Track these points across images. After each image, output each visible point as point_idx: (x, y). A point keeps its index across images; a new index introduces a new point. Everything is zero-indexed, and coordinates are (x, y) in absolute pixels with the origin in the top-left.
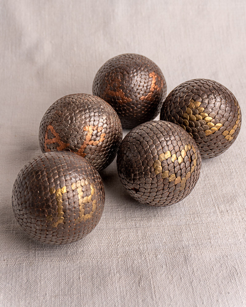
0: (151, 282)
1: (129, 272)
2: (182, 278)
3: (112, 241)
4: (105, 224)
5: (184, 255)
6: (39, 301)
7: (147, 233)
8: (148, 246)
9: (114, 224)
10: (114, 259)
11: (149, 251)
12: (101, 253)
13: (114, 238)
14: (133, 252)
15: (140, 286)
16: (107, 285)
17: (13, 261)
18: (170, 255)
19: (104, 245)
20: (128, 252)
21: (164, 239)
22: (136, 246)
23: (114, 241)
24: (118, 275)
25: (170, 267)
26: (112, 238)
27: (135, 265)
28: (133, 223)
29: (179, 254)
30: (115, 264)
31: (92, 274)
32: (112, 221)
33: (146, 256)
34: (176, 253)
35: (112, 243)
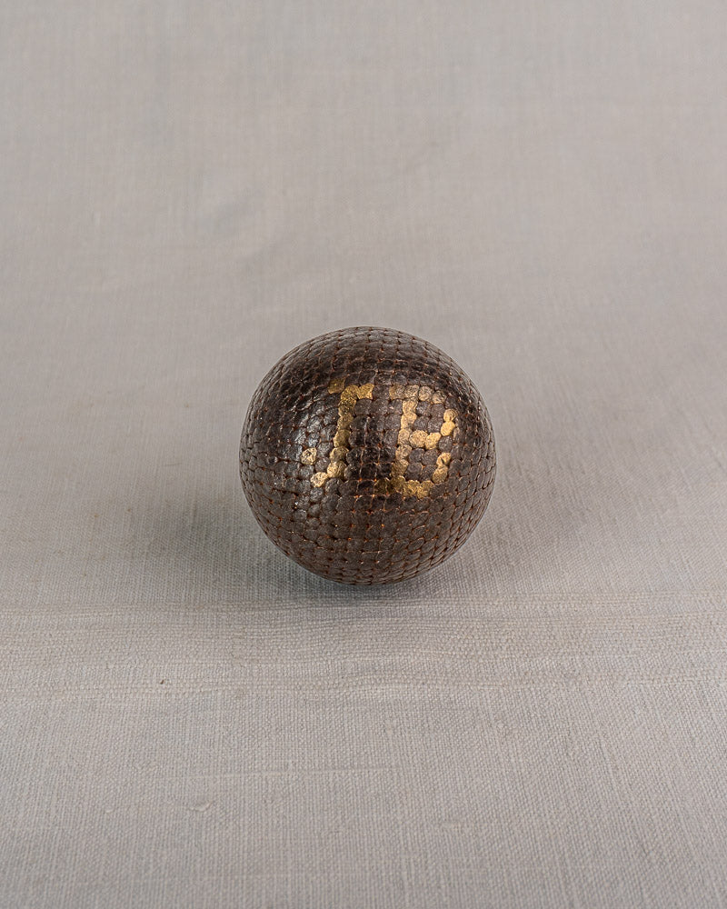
0: (603, 746)
1: (533, 720)
3: (478, 645)
5: (696, 683)
6: (267, 783)
7: (581, 630)
8: (586, 660)
9: (481, 606)
10: (486, 688)
11: (590, 671)
12: (446, 673)
13: (482, 638)
14: (541, 673)
15: (571, 754)
16: (469, 747)
17: (187, 685)
18: (656, 681)
19: (454, 653)
20: (526, 674)
21: (634, 645)
22: (550, 658)
23: (484, 645)
24: (501, 726)
25: (657, 712)
26: (476, 637)
27: (551, 704)
28: (536, 605)
29: (681, 680)
30: (489, 701)
31: (422, 721)
32: (475, 599)
33: (581, 683)
34: (672, 679)
35: (477, 651)
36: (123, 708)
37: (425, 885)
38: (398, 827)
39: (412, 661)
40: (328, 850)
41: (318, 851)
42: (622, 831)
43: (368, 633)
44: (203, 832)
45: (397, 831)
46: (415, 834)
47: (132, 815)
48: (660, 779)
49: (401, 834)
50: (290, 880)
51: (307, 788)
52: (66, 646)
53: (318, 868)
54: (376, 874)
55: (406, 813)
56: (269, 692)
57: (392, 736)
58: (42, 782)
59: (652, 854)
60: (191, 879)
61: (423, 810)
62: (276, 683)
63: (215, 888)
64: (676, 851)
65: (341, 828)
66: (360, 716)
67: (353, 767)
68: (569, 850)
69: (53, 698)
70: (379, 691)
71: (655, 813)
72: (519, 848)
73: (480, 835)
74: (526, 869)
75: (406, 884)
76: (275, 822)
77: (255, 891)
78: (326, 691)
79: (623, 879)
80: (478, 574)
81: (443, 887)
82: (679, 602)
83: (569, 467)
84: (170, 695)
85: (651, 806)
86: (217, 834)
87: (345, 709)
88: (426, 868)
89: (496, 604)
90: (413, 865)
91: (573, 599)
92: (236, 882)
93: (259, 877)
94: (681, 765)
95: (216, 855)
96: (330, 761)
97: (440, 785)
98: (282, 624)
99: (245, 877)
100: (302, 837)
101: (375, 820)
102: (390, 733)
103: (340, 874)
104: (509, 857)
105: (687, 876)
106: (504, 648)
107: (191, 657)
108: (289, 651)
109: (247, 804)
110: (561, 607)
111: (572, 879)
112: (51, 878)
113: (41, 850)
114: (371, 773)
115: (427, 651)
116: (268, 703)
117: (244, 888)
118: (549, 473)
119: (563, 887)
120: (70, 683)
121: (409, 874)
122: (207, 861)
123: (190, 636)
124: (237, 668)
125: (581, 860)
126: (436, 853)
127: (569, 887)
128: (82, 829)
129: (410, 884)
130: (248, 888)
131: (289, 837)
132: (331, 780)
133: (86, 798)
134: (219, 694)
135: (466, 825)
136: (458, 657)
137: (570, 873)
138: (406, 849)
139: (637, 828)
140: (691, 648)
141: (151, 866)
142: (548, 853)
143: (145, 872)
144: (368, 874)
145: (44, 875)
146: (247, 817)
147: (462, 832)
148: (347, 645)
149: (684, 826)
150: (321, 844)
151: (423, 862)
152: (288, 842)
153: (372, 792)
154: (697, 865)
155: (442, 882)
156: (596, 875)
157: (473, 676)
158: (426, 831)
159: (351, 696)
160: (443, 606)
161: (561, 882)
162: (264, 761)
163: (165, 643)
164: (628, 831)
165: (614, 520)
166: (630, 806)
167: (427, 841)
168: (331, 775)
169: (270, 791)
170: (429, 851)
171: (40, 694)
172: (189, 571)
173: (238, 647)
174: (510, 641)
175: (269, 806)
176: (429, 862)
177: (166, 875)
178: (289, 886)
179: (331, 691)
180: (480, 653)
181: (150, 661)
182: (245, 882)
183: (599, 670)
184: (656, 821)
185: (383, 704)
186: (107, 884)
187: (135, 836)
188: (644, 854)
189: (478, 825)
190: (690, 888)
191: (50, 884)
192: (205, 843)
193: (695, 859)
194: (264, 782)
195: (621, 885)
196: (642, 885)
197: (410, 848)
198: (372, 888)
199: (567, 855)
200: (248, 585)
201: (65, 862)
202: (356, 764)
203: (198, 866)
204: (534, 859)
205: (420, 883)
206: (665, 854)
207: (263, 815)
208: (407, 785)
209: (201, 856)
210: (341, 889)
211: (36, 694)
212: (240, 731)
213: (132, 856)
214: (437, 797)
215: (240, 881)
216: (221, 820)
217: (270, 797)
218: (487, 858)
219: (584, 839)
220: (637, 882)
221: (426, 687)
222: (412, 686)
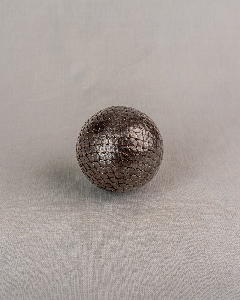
0: (205, 250)
1: (182, 242)
2: (236, 248)
3: (164, 217)
4: (156, 205)
5: (236, 230)
6: (95, 262)
7: (197, 213)
8: (199, 222)
9: (164, 205)
10: (166, 232)
11: (201, 226)
12: (153, 227)
13: (165, 215)
14: (184, 227)
15: (195, 253)
17: (68, 231)
18: (222, 229)
19: (156, 220)
20: (179, 227)
21: (215, 218)
22: (187, 222)
23: (165, 217)
24: (172, 244)
25: (223, 239)
27: (188, 237)
28: (182, 204)
29: (231, 229)
30: (168, 236)
31: (146, 242)
32: (162, 202)
33: (198, 230)
34: (228, 228)
35: (163, 219)
36: (47, 238)
37: (148, 296)
38: (138, 277)
39: (142, 222)
40: (116, 285)
41: (112, 285)
42: (212, 279)
43: (127, 214)
44: (74, 279)
45: (138, 278)
46: (144, 279)
47: (51, 273)
48: (225, 262)
49: (139, 279)
50: (103, 295)
51: (108, 264)
52: (28, 218)
53: (112, 291)
54: (131, 293)
55: (141, 272)
56: (95, 233)
57: (136, 247)
58: (21, 263)
59: (222, 286)
60: (70, 294)
61: (146, 271)
62: (97, 230)
63: (78, 297)
64: (230, 285)
65: (120, 278)
66: (125, 241)
67: (123, 258)
68: (195, 285)
69: (24, 235)
70: (131, 233)
71: (223, 272)
72: (178, 284)
73: (165, 280)
74: (181, 291)
75: (141, 296)
76: (98, 275)
77: (92, 298)
78: (114, 233)
79: (213, 294)
80: (163, 194)
81: (154, 297)
82: (230, 203)
83: (193, 159)
84: (63, 234)
85: (222, 270)
86: (79, 279)
87: (120, 238)
88: (148, 291)
89: (169, 204)
90: (143, 290)
91: (195, 202)
92: (86, 295)
93: (93, 293)
94: (231, 257)
95: (79, 286)
96: (115, 255)
97: (152, 263)
98: (99, 211)
99: (88, 294)
100: (107, 280)
101: (131, 275)
102: (135, 246)
103: (119, 293)
104: (175, 287)
105: (234, 293)
106: (172, 218)
107: (69, 221)
108: (101, 219)
109: (88, 270)
110: (191, 205)
111: (196, 294)
112: (25, 294)
113: (21, 285)
114: (129, 259)
115: (147, 220)
116: (95, 236)
117: (88, 297)
118: (186, 161)
119: (193, 297)
120: (30, 230)
121: (142, 293)
122: (76, 288)
123: (69, 214)
124: (84, 225)
125: (199, 288)
126: (151, 286)
127: (195, 297)
128: (34, 278)
129: (143, 296)
130: (89, 297)
131: (102, 280)
132: (116, 262)
133: (36, 268)
134: (79, 233)
135: (161, 277)
136: (157, 221)
137: (195, 292)
138: (141, 284)
139: (217, 277)
140: (234, 218)
141: (57, 290)
142: (188, 286)
143: (56, 292)
144: (129, 293)
145: (22, 293)
146: (88, 274)
147: (159, 279)
148: (120, 217)
149: (233, 277)
150: (113, 283)
151: (147, 289)
152: (102, 282)
153: (130, 265)
154: (237, 290)
155: (153, 295)
156: (204, 293)
157: (162, 227)
158: (148, 279)
159: (122, 234)
160: (152, 205)
161: (193, 295)
162: (94, 255)
163: (61, 217)
164: (214, 278)
165: (208, 176)
166: (215, 270)
167: (148, 282)
168: (116, 260)
169: (96, 265)
170: (149, 285)
171: (20, 233)
172: (68, 193)
173: (85, 218)
174: (174, 216)
175: (96, 270)
176: (149, 288)
177: (63, 293)
178: (103, 297)
179: (116, 233)
180: (164, 220)
181: (56, 223)
182: (88, 295)
183: (204, 226)
184: (223, 275)
185: (133, 237)
186: (43, 296)
187: (52, 280)
188: (220, 286)
189: (165, 276)
190: (235, 297)
191: (25, 296)
192: (75, 283)
193: (236, 288)
194: (94, 262)
195: (212, 296)
196: (219, 296)
197: (142, 284)
198: (130, 297)
199: (194, 287)
200: (88, 198)
201: (29, 288)
202: (124, 256)
203: (73, 290)
204: (184, 288)
205: (146, 295)
206: (227, 286)
207: (94, 273)
208: (141, 263)
209: (74, 287)
210: (120, 298)
211: (18, 234)
212: (86, 245)
213: (51, 287)
214: (151, 267)
215: (87, 295)
216: (80, 275)
217: (96, 267)
218: (168, 287)
219: (200, 281)
220: (218, 295)
221: (147, 231)
222: (142, 231)
